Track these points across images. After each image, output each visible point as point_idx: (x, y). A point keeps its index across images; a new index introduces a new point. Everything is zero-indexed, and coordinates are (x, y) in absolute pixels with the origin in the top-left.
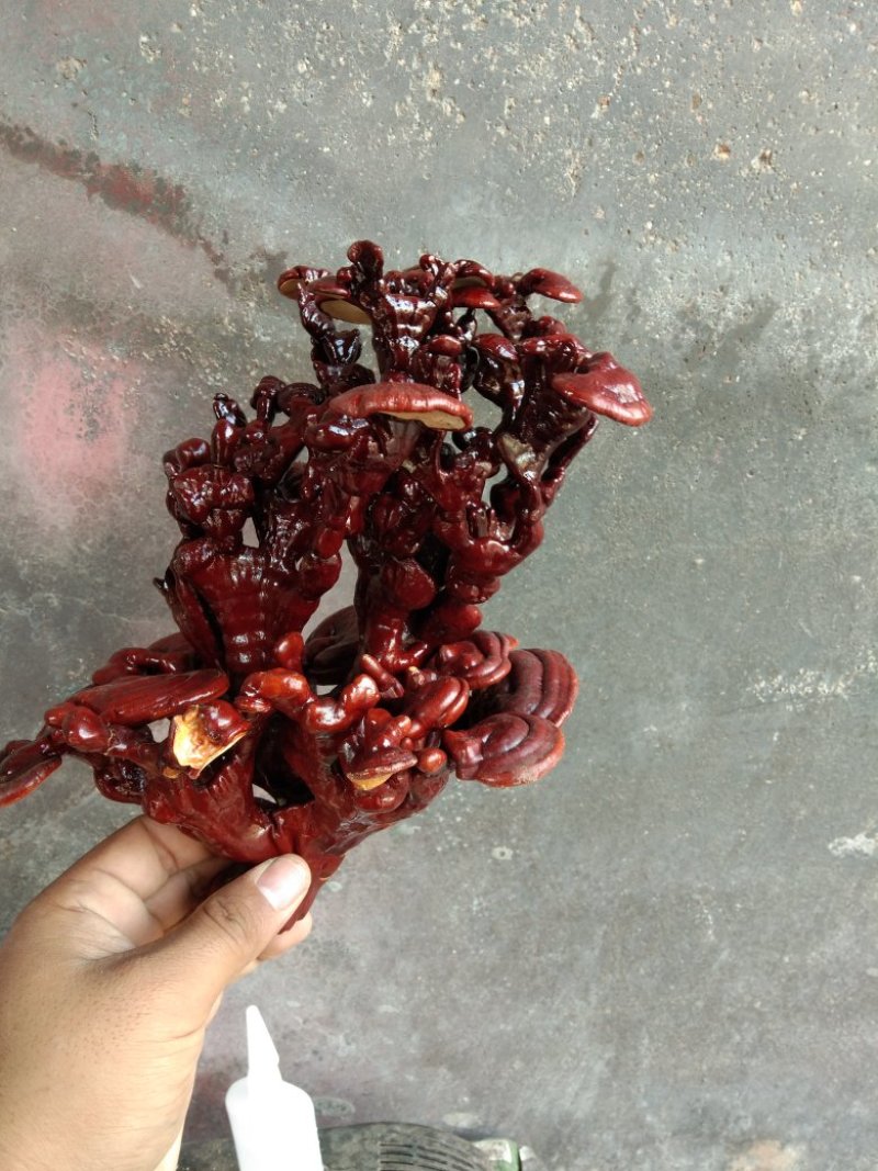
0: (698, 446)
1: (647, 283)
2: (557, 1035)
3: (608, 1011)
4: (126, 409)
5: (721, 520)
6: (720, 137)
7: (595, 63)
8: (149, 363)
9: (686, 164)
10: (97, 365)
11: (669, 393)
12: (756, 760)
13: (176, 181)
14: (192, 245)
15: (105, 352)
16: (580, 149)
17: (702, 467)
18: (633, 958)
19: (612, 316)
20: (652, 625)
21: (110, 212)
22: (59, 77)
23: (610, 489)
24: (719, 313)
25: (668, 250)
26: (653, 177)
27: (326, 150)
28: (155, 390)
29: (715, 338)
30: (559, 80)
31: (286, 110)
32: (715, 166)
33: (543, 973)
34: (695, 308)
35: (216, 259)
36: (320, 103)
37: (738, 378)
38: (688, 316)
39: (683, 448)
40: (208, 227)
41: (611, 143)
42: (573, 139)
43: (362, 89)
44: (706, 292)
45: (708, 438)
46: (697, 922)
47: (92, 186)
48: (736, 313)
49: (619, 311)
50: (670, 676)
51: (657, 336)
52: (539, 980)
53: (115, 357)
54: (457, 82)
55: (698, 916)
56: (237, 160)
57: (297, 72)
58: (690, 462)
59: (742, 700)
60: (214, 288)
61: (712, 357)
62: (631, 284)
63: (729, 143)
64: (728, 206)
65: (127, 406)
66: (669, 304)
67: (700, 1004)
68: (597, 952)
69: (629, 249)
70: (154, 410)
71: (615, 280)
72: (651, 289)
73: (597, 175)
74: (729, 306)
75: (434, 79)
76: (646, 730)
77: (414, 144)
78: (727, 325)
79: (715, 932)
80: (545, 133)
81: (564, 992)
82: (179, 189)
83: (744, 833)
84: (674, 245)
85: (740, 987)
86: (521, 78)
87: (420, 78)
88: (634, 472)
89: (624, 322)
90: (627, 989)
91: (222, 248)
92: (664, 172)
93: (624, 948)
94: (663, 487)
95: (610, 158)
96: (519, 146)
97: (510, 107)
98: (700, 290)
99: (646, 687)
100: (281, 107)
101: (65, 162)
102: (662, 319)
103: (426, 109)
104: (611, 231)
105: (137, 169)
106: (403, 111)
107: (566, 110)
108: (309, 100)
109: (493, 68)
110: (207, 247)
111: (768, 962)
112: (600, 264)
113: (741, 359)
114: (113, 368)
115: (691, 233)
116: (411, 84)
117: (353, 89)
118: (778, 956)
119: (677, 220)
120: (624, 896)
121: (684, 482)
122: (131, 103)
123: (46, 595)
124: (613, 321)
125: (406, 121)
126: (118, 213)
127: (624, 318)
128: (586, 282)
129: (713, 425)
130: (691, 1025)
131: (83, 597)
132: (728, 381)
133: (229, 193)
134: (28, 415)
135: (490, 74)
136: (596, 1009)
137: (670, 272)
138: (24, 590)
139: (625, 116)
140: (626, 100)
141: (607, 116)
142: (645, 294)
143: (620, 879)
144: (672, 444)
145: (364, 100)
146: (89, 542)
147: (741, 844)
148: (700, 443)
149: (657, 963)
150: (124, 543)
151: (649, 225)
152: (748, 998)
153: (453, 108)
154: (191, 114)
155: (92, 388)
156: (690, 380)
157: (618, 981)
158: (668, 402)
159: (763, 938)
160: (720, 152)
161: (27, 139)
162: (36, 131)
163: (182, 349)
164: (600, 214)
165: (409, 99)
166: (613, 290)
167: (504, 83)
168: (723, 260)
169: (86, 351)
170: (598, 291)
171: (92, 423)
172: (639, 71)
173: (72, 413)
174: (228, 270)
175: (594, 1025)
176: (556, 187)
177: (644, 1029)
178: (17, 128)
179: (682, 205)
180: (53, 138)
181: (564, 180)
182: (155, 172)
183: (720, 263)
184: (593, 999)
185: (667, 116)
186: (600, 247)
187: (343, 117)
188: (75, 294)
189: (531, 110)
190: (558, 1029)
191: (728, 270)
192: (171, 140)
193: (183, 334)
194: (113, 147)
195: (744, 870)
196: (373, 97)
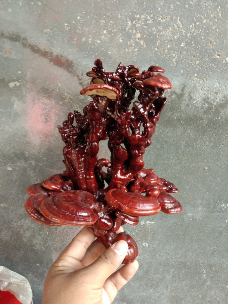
0: (207, 136)
1: (195, 90)
2: (158, 298)
3: (173, 294)
4: (55, 116)
5: (213, 157)
6: (217, 52)
7: (183, 32)
8: (62, 105)
9: (207, 59)
10: (48, 104)
11: (199, 121)
12: (221, 227)
13: (71, 59)
14: (74, 76)
15: (51, 102)
16: (177, 54)
17: (208, 142)
18: (181, 280)
19: (184, 99)
20: (192, 185)
21: (54, 67)
22: (45, 33)
23: (181, 146)
24: (215, 100)
25: (201, 82)
26: (197, 62)
27: (110, 53)
28: (62, 112)
29: (213, 106)
30: (172, 36)
31: (100, 43)
32: (215, 60)
33: (155, 280)
34: (208, 98)
35: (80, 80)
36: (108, 41)
37: (220, 118)
38: (206, 100)
39: (203, 136)
40: (78, 71)
41: (186, 53)
42: (176, 51)
43: (120, 38)
44: (211, 94)
45: (210, 134)
46: (201, 272)
47: (51, 60)
48: (220, 100)
49: (186, 98)
50: (196, 200)
51: (197, 105)
52: (154, 282)
53: (53, 103)
54: (145, 36)
55: (201, 270)
56: (87, 55)
57: (103, 33)
58: (205, 140)
59: (217, 209)
60: (79, 87)
61: (212, 112)
62: (190, 91)
63: (220, 53)
64: (219, 70)
65: (55, 115)
66: (200, 97)
67: (200, 296)
68: (171, 276)
69: (190, 81)
70: (62, 117)
71: (186, 89)
72: (195, 92)
73: (182, 61)
74: (218, 98)
75: (139, 35)
76: (189, 215)
77: (133, 52)
78: (217, 103)
79: (206, 276)
80: (168, 50)
81: (161, 286)
82: (72, 61)
83: (216, 248)
84: (203, 81)
85: (213, 293)
86: (162, 35)
87: (135, 35)
88: (188, 142)
89: (188, 101)
90: (179, 288)
91: (82, 77)
92: (201, 61)
93: (179, 276)
94: (197, 147)
95: (186, 57)
96: (161, 53)
97: (159, 43)
98: (210, 93)
99: (189, 202)
101: (45, 54)
102: (198, 100)
103: (136, 43)
104: (185, 76)
105: (62, 56)
106: (130, 43)
107: (174, 44)
108: (106, 40)
110: (78, 76)
111: (222, 287)
112: (182, 85)
113: (221, 113)
114: (52, 105)
115: (208, 78)
116: (133, 37)
117: (117, 37)
118: (225, 285)
119: (204, 74)
120: (180, 261)
121: (203, 146)
122: (62, 40)
123: (31, 161)
124: (184, 100)
125: (131, 46)
126: (56, 67)
127: (188, 100)
128: (177, 89)
129: (212, 130)
130: (197, 302)
131: (40, 163)
132: (217, 118)
133: (84, 63)
134: (31, 116)
135: (154, 34)
136: (170, 293)
137: (201, 88)
138: (26, 160)
139: (191, 46)
140: (191, 41)
141: (185, 46)
142: (194, 93)
143: (179, 256)
144: (200, 134)
145: (120, 40)
146: (43, 149)
147: (215, 251)
148: (208, 135)
149: (188, 282)
150: (52, 150)
151: (196, 75)
152: (215, 296)
153: (143, 43)
154: (76, 43)
155: (47, 110)
156: (206, 117)
157: (176, 286)
158: (199, 123)
159: (220, 280)
160: (217, 56)
161: (36, 48)
162: (38, 46)
163: (70, 102)
164: (182, 72)
165: (132, 40)
166: (185, 92)
167: (158, 36)
168: (217, 85)
169: (46, 101)
170: (180, 92)
171: (46, 119)
172: (195, 34)
173: (41, 116)
174: (83, 82)
175: (169, 297)
176: (170, 64)
177: (183, 301)
178: (34, 45)
179: (206, 70)
180: (42, 48)
181: (173, 62)
182: (66, 57)
183: (216, 86)
184: (169, 290)
185: (202, 46)
186: (181, 80)
187: (114, 45)
188: (44, 87)
189: (165, 44)
191: (218, 88)
192: (71, 49)
193: (70, 98)
194: (57, 51)
195: (216, 259)
196: (123, 40)
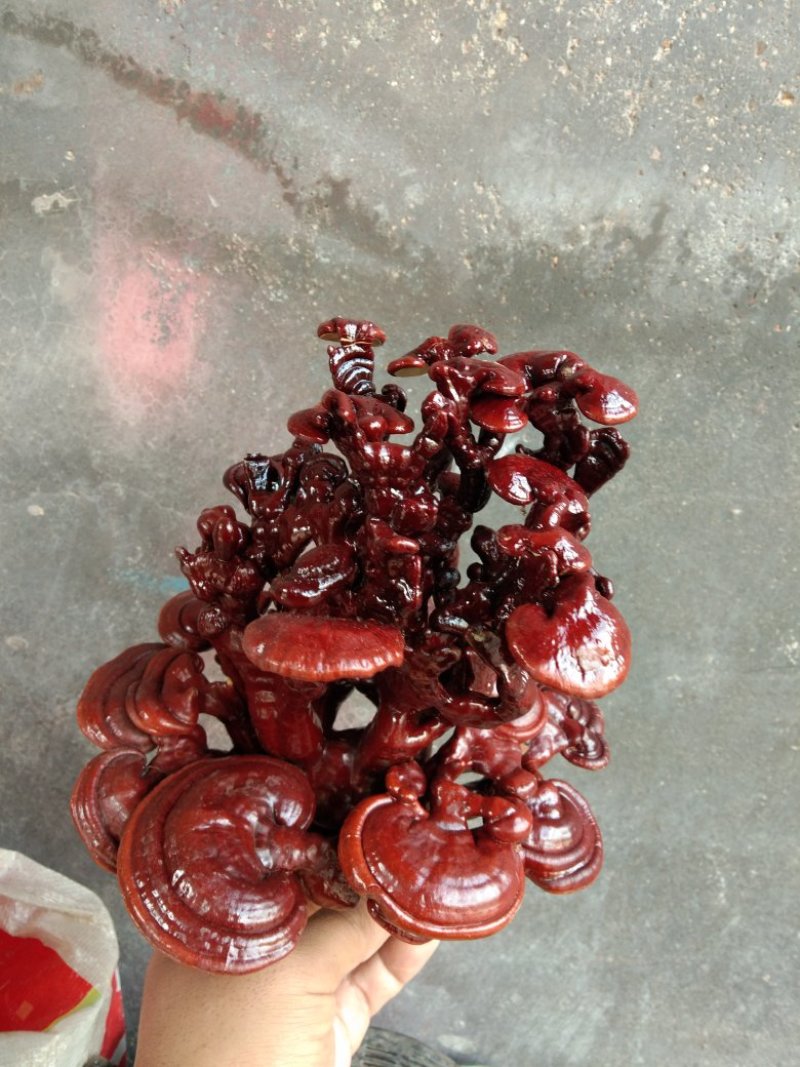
0: (742, 393)
1: (700, 225)
2: (557, 974)
3: (610, 959)
4: (196, 319)
5: (762, 471)
6: (784, 83)
7: (661, 7)
8: (219, 277)
9: (748, 109)
10: (173, 276)
11: (715, 338)
12: (783, 724)
13: (255, 109)
14: (266, 169)
15: (181, 265)
16: (640, 90)
17: (745, 415)
18: (639, 909)
19: (662, 257)
20: (684, 572)
21: (195, 136)
22: (161, 12)
23: (649, 430)
24: (773, 259)
25: (724, 194)
26: (712, 120)
27: (394, 84)
28: (222, 302)
29: (767, 285)
30: (623, 23)
31: (360, 46)
32: (778, 112)
33: (548, 910)
34: (748, 254)
35: (286, 183)
36: (391, 40)
37: (789, 328)
38: (740, 261)
39: (726, 394)
40: (282, 153)
41: (671, 85)
42: (634, 80)
43: (432, 27)
44: (760, 238)
45: (753, 387)
46: (708, 882)
47: (181, 112)
48: (790, 262)
49: (670, 252)
50: (699, 626)
51: (707, 280)
52: (543, 916)
53: (190, 270)
54: (523, 22)
55: (710, 876)
56: (312, 92)
57: (372, 10)
58: (733, 409)
59: (772, 659)
60: (282, 210)
61: (763, 304)
62: (684, 227)
63: (793, 89)
64: (789, 152)
65: (196, 315)
66: (721, 248)
67: (706, 968)
68: (602, 897)
69: (684, 191)
70: (220, 320)
71: (668, 220)
72: (703, 232)
73: (656, 115)
74: (784, 254)
75: (500, 19)
76: (669, 678)
77: (479, 81)
78: (780, 273)
79: (726, 896)
80: (605, 74)
81: (567, 932)
82: (257, 117)
83: (765, 797)
84: (730, 189)
85: (749, 956)
86: (585, 20)
87: (487, 18)
88: (674, 415)
89: (674, 264)
90: (631, 940)
91: (292, 173)
92: (724, 116)
93: (631, 898)
94: (704, 433)
95: (670, 99)
96: (579, 86)
97: (573, 48)
98: (754, 235)
99: (673, 634)
100: (355, 42)
101: (160, 89)
102: (713, 262)
103: (492, 48)
104: (667, 172)
105: (222, 97)
106: (469, 48)
107: (629, 52)
108: (381, 37)
109: (558, 9)
110: (279, 171)
111: (781, 936)
112: (653, 204)
113: (793, 308)
114: (187, 279)
115: (749, 178)
116: (478, 24)
117: (423, 27)
118: (792, 931)
119: (735, 164)
120: (635, 845)
121: (726, 429)
122: (222, 37)
123: (114, 484)
124: (663, 262)
125: (472, 58)
126: (202, 137)
127: (674, 259)
128: (637, 222)
129: (760, 374)
130: (694, 987)
131: (145, 489)
132: (778, 330)
133: (302, 122)
134: (111, 318)
135: (555, 15)
136: (597, 954)
137: (724, 216)
138: (95, 478)
139: (688, 59)
140: (690, 44)
141: (669, 59)
142: (698, 237)
143: (632, 827)
144: (716, 389)
145: (433, 38)
146: (155, 439)
147: (760, 809)
148: (745, 391)
149: (664, 918)
150: (185, 443)
151: (706, 169)
152: (756, 970)
153: (517, 47)
154: (273, 48)
155: (167, 296)
156: (738, 326)
157: (622, 931)
158: (714, 347)
159: (778, 911)
160: (783, 98)
161: (129, 67)
162: (137, 60)
163: (250, 266)
164: (656, 155)
165: (475, 38)
166: (665, 231)
167: (569, 24)
168: (780, 206)
169: (164, 262)
170: (649, 231)
171: (165, 329)
172: (704, 16)
173: (148, 319)
174: (296, 194)
175: (595, 971)
176: (613, 126)
177: (646, 984)
178: (121, 57)
179: (741, 150)
180: (151, 67)
181: (622, 120)
182: (238, 101)
183: (777, 210)
184: (596, 945)
185: (730, 61)
186: (653, 188)
187: (412, 54)
188: (159, 210)
189: (594, 51)
190: (559, 969)
191: (785, 218)
192: (253, 72)
193: (250, 252)
194: (203, 76)
195: (762, 836)
196: (441, 35)
